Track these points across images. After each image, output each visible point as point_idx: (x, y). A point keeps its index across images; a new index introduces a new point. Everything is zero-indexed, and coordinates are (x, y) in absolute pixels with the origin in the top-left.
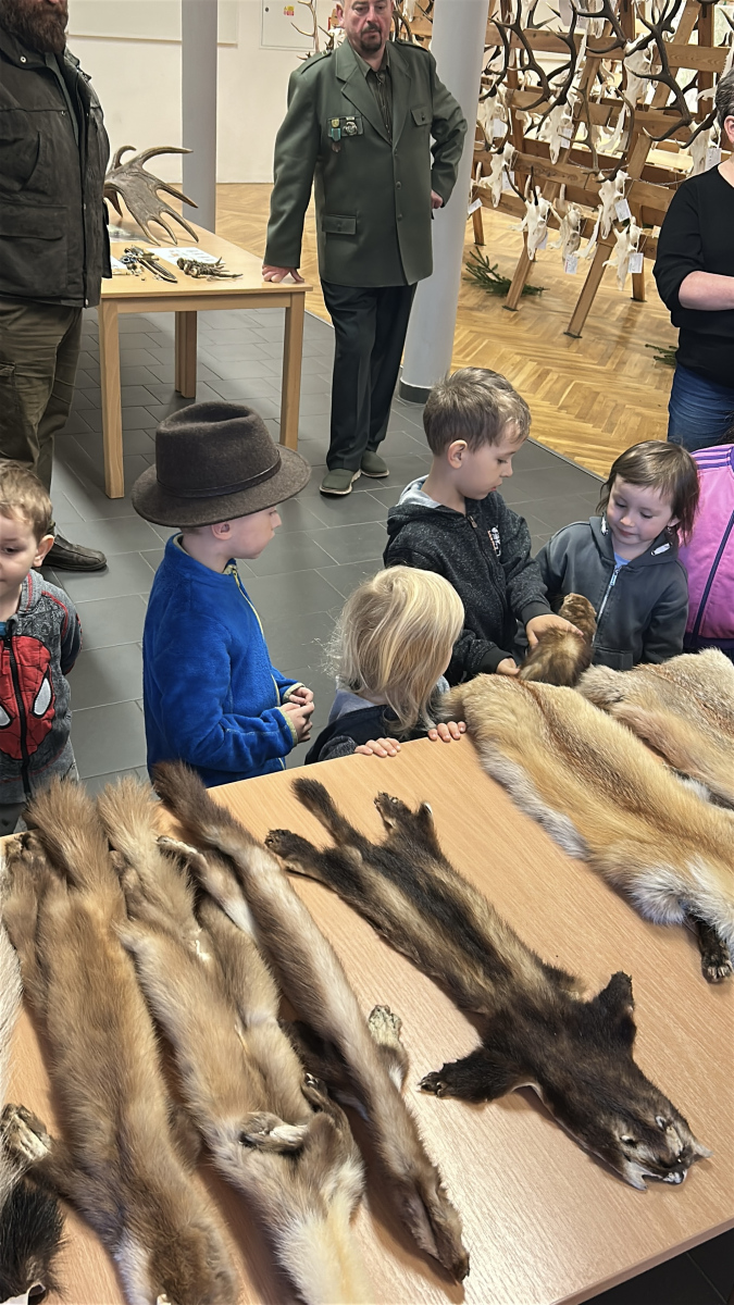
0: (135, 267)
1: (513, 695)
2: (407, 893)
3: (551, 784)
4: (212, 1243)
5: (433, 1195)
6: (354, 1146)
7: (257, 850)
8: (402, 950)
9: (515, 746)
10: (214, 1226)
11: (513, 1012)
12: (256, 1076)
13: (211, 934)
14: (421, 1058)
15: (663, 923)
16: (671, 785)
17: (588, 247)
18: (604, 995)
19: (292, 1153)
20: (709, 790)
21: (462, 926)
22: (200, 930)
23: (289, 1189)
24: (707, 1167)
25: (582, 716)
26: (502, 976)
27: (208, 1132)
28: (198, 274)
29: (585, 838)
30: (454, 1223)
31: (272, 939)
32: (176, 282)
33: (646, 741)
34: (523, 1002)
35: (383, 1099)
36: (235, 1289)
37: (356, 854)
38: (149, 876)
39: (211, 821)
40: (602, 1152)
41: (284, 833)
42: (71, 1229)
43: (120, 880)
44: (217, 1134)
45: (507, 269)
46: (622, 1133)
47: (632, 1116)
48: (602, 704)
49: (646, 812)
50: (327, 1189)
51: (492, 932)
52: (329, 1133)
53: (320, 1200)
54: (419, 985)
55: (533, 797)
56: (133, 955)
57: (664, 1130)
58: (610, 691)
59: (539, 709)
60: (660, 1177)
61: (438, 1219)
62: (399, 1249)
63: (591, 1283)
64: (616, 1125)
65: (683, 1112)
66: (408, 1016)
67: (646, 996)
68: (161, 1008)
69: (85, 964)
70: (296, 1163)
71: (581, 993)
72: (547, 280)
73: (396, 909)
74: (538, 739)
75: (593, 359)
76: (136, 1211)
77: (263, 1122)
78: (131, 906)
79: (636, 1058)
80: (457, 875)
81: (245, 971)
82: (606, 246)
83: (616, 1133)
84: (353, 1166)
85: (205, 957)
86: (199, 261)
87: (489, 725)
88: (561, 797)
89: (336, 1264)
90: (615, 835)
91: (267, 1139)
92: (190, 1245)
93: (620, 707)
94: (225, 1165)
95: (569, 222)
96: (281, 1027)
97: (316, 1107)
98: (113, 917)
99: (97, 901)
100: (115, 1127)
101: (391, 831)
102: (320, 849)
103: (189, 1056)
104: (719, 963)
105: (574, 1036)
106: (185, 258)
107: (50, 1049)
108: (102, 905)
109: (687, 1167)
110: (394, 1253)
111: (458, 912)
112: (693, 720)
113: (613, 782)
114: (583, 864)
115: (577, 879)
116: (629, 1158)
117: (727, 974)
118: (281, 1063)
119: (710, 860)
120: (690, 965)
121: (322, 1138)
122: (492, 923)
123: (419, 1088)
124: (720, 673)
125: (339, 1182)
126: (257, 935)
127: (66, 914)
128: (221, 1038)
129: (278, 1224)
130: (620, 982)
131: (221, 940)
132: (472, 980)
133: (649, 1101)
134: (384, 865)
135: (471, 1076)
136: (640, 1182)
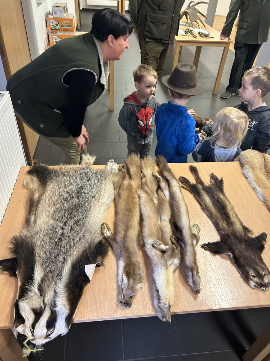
0: (187, 34)
2: (211, 199)
3: (260, 180)
4: (139, 266)
5: (195, 273)
6: (179, 255)
8: (206, 212)
9: (253, 168)
10: (141, 263)
11: (231, 235)
12: (160, 232)
13: (159, 197)
14: (203, 239)
18: (258, 237)
19: (163, 252)
21: (223, 210)
22: (156, 195)
23: (160, 260)
26: (231, 225)
27: (145, 241)
28: (203, 36)
29: (265, 196)
30: (199, 281)
31: (173, 201)
32: (197, 38)
34: (234, 234)
35: (189, 246)
37: (200, 187)
38: (148, 181)
39: (166, 171)
40: (245, 276)
41: (184, 178)
42: (110, 253)
43: (142, 180)
44: (147, 242)
46: (252, 273)
47: (256, 270)
50: (169, 263)
51: (231, 214)
52: (173, 250)
53: (167, 265)
54: (208, 222)
55: (253, 182)
56: (139, 197)
59: (264, 160)
60: (259, 287)
61: (195, 279)
64: (251, 271)
66: (203, 228)
68: (143, 211)
69: (129, 196)
70: (164, 255)
73: (207, 202)
74: (261, 168)
76: (124, 254)
77: (158, 243)
78: (142, 186)
79: (262, 255)
80: (226, 198)
81: (164, 207)
83: (250, 273)
84: (178, 259)
85: (156, 202)
86: (204, 33)
88: (262, 184)
91: (158, 247)
92: (134, 265)
94: (147, 250)
96: (170, 222)
97: (173, 243)
98: (138, 187)
99: (135, 183)
100: (125, 234)
101: (212, 183)
102: (192, 183)
103: (146, 223)
105: (246, 245)
106: (200, 32)
107: (116, 213)
108: (136, 184)
109: (268, 287)
111: (223, 207)
114: (263, 203)
115: (260, 206)
116: (252, 280)
118: (167, 230)
121: (171, 251)
122: (232, 212)
123: (200, 246)
125: (173, 262)
126: (169, 199)
127: (127, 184)
128: (154, 221)
129: (155, 267)
130: (264, 235)
131: (160, 199)
132: (222, 224)
133: (262, 267)
134: (207, 191)
135: (215, 247)
136: (253, 287)
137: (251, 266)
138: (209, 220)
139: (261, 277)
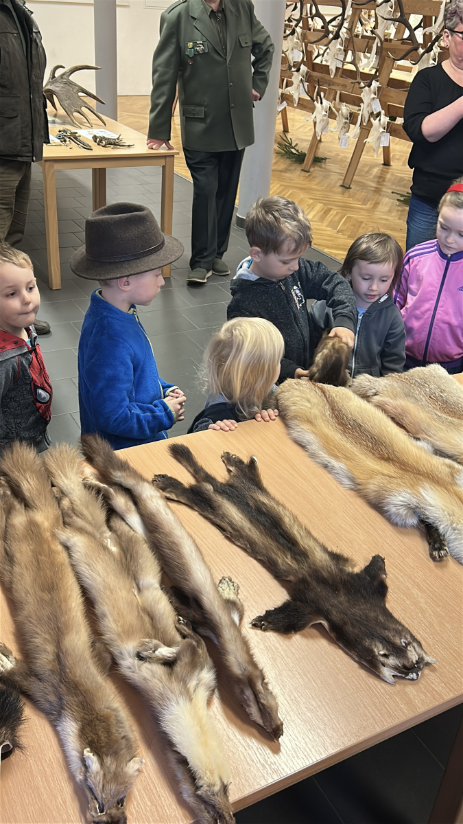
0: (65, 141)
1: (308, 391)
2: (242, 510)
3: (332, 444)
4: (118, 719)
5: (259, 687)
6: (209, 659)
7: (146, 484)
8: (239, 544)
9: (310, 422)
10: (120, 708)
11: (308, 578)
12: (147, 619)
13: (117, 535)
14: (251, 608)
15: (404, 526)
16: (409, 444)
17: (355, 130)
18: (367, 569)
19: (169, 664)
20: (433, 447)
21: (277, 529)
22: (110, 533)
23: (167, 683)
24: (434, 670)
25: (352, 403)
26: (303, 558)
27: (116, 652)
28: (106, 145)
29: (354, 476)
30: (273, 703)
31: (156, 537)
32: (92, 150)
33: (393, 419)
34: (316, 574)
35: (227, 631)
36: (134, 746)
37: (209, 487)
38: (77, 502)
39: (116, 468)
40: (366, 661)
41: (164, 476)
42: (28, 712)
43: (59, 504)
44: (121, 653)
45: (304, 147)
46: (380, 650)
47: (385, 639)
48: (365, 397)
49: (393, 460)
50: (192, 684)
51: (296, 532)
52: (194, 652)
53: (188, 691)
54: (250, 565)
55: (321, 452)
56: (67, 548)
57: (406, 647)
58: (371, 389)
59: (325, 399)
60: (404, 676)
61: (262, 701)
62: (239, 722)
63: (361, 739)
64: (375, 645)
65: (418, 637)
66: (243, 583)
67: (394, 570)
68: (87, 580)
69: (36, 554)
70: (172, 670)
71: (353, 568)
72: (329, 154)
73: (234, 519)
74: (324, 418)
75: (359, 201)
76: (69, 699)
77: (151, 645)
78: (66, 519)
80: (274, 499)
81: (139, 556)
82: (366, 130)
83: (376, 650)
84: (208, 671)
85: (114, 549)
86: (106, 137)
87: (293, 409)
88: (340, 452)
89: (198, 729)
90: (373, 473)
91: (153, 655)
92: (105, 720)
93: (376, 399)
94: (127, 672)
95: (342, 115)
96: (162, 589)
97: (184, 637)
98: (55, 524)
99: (44, 516)
100: (56, 651)
101: (232, 474)
102: (186, 485)
103: (104, 607)
104: (440, 549)
105: (348, 593)
106: (97, 135)
107: (14, 606)
108: (47, 518)
109: (421, 669)
110: (236, 725)
111: (275, 521)
112: (422, 405)
113: (372, 443)
114: (354, 492)
115: (350, 502)
116: (384, 665)
117: (445, 556)
118: (162, 611)
119: (435, 487)
120: (421, 550)
121: (189, 653)
123: (250, 626)
124: (439, 377)
125: (199, 681)
126: (146, 534)
127: (24, 524)
128: (124, 596)
129: (160, 705)
130: (377, 561)
131: (124, 539)
132: (283, 560)
133: (396, 630)
134: (227, 494)
135: (283, 618)
136: (391, 679)
137: (372, 636)
138: (251, 559)
139: (400, 651)
